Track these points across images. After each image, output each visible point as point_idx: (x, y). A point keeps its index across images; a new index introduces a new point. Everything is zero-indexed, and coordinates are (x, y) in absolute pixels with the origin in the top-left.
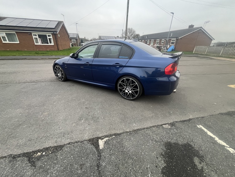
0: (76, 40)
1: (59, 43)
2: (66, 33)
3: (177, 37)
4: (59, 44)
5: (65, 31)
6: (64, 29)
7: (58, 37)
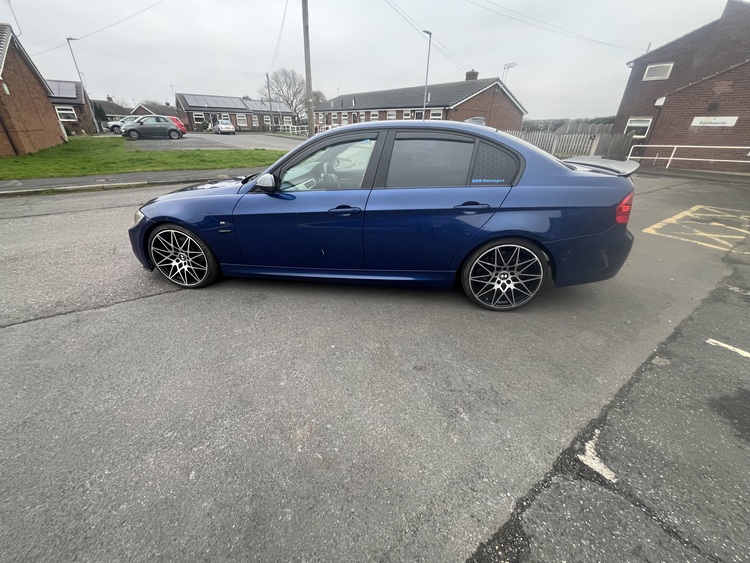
0: (79, 107)
1: (14, 122)
2: (33, 79)
3: (445, 104)
4: (17, 129)
5: (25, 69)
6: (21, 61)
7: (5, 94)
